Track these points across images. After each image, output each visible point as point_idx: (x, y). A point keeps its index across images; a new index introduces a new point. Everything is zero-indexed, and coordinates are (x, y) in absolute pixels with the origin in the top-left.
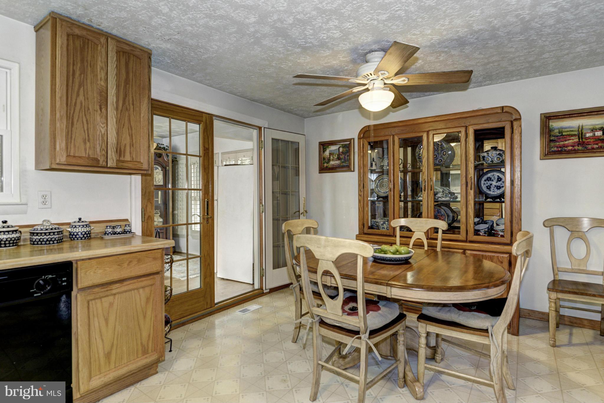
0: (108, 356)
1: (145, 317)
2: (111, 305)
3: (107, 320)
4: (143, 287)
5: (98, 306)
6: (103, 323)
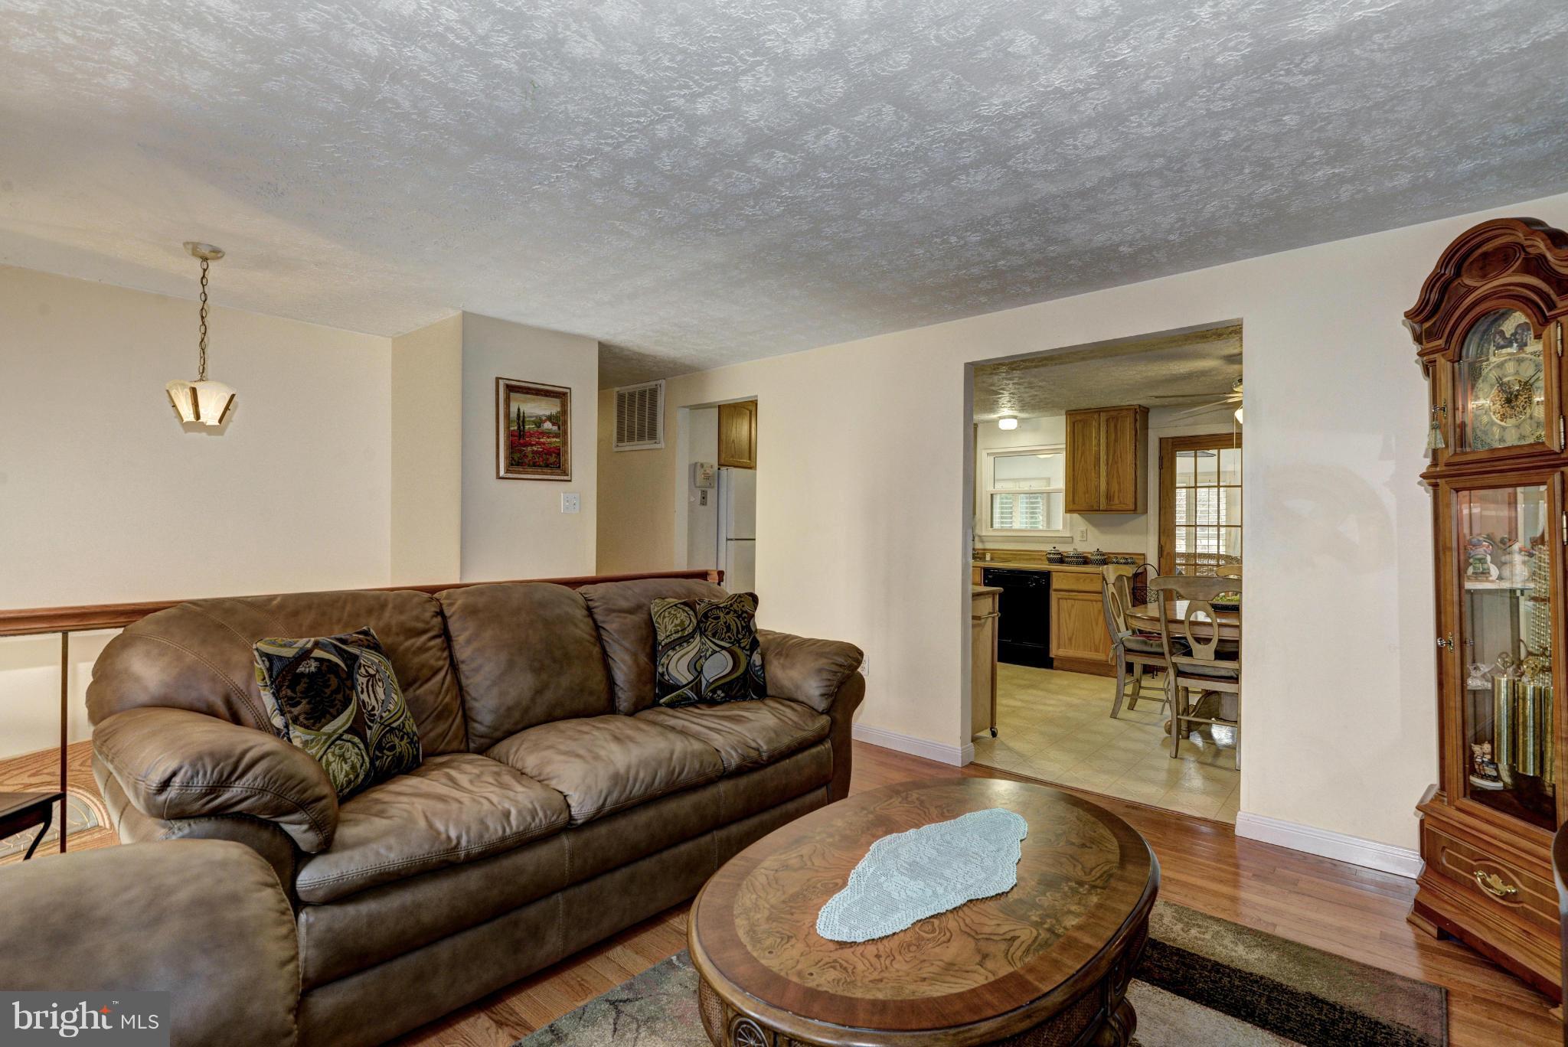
0: (1070, 639)
1: (1097, 624)
2: (1073, 606)
3: (1070, 615)
4: (1096, 601)
5: (1064, 604)
6: (1067, 616)
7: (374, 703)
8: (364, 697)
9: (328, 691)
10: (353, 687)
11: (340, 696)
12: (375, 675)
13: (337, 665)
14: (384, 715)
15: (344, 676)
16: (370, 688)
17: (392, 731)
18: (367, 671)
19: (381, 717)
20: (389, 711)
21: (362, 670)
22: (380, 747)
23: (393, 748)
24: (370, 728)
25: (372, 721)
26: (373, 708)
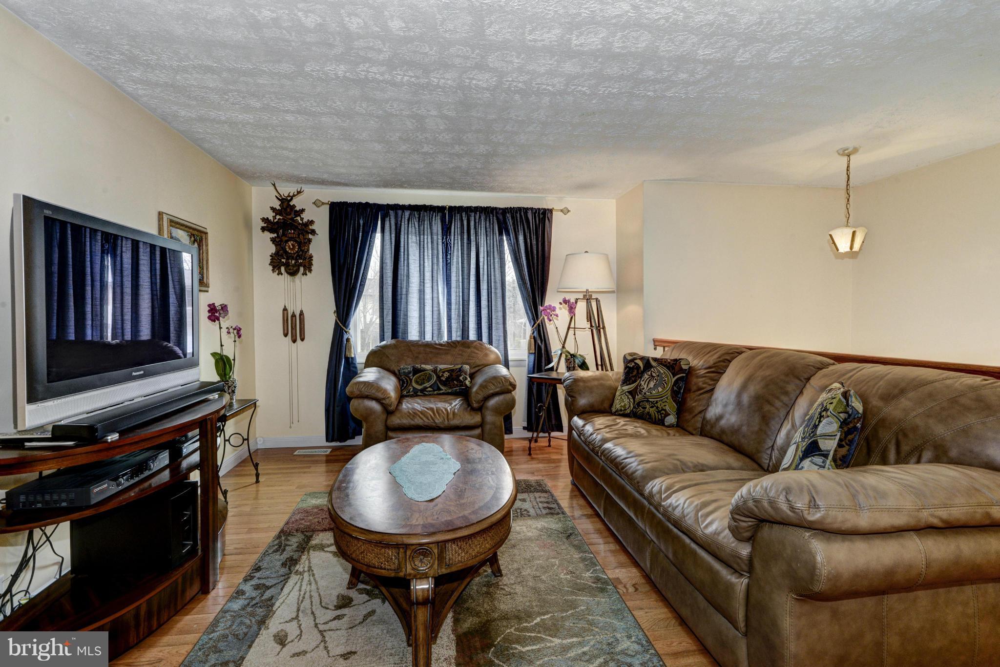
7: (645, 386)
8: (643, 383)
9: (631, 375)
10: (641, 378)
11: (633, 379)
12: (654, 377)
13: (640, 367)
14: (647, 393)
15: (640, 372)
16: (648, 380)
17: (648, 401)
18: (651, 374)
19: (645, 394)
20: (651, 393)
21: (649, 373)
22: (638, 404)
23: (645, 408)
24: (638, 395)
25: (640, 393)
26: (644, 389)
